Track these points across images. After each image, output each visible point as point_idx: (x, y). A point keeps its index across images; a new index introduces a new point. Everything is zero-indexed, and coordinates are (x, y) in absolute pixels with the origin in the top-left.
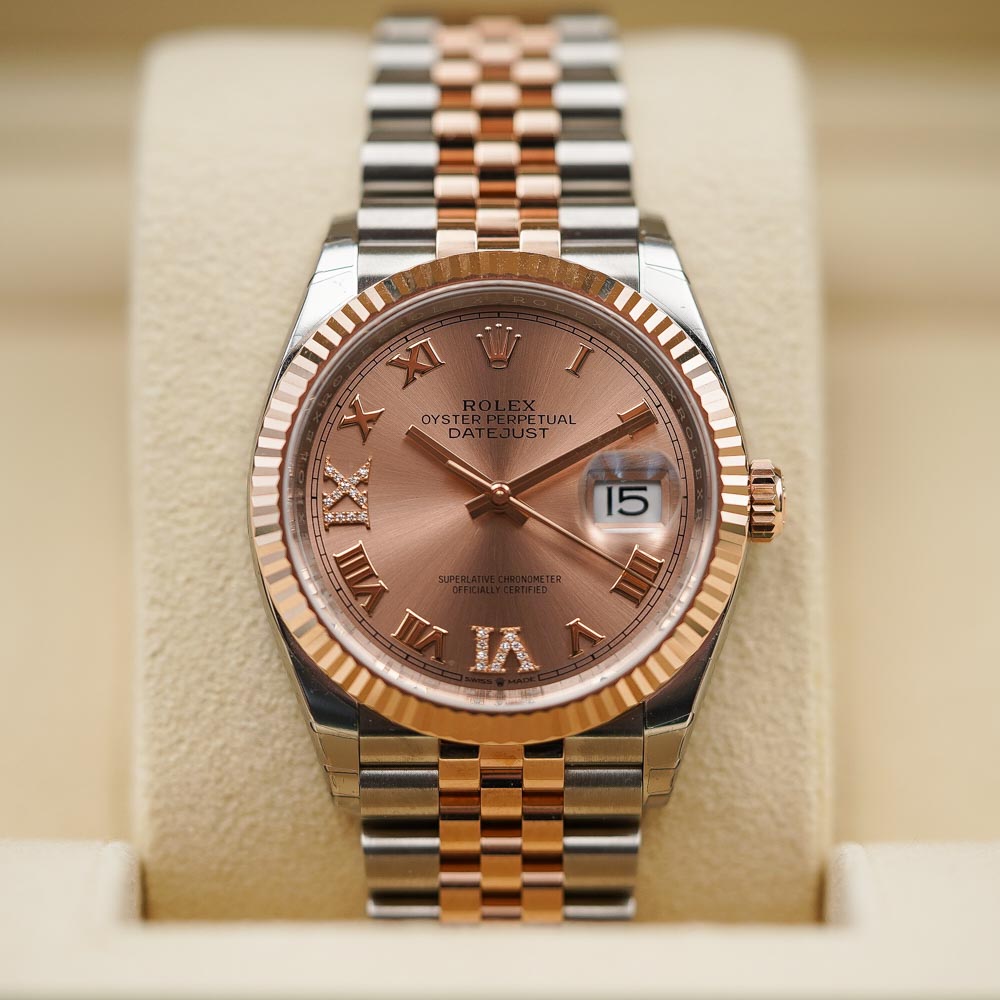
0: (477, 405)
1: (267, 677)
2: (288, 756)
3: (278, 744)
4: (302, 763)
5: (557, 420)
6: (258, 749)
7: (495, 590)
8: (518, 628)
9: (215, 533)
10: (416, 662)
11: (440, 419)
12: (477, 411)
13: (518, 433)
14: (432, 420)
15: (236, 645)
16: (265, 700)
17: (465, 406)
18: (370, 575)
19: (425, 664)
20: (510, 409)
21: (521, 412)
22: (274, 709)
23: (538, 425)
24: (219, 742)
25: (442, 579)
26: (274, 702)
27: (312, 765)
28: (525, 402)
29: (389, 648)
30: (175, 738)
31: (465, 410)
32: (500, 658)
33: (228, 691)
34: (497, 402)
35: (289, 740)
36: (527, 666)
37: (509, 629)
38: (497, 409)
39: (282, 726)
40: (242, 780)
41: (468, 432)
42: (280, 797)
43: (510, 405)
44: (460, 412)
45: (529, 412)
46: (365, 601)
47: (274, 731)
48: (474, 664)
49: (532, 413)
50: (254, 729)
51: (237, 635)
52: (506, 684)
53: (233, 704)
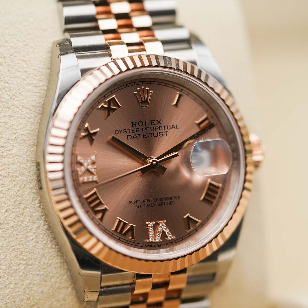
0: (137, 123)
1: (46, 251)
2: (58, 285)
3: (53, 280)
4: (64, 287)
5: (171, 127)
6: (45, 283)
7: (153, 205)
8: (165, 221)
9: (16, 189)
10: (124, 241)
11: (122, 131)
12: (138, 127)
13: (156, 135)
14: (119, 132)
15: (31, 238)
16: (46, 262)
17: (133, 125)
18: (100, 203)
19: (127, 241)
20: (151, 124)
21: (156, 125)
22: (51, 265)
23: (163, 131)
24: (28, 282)
25: (131, 203)
26: (50, 262)
27: (68, 288)
28: (157, 120)
29: (111, 235)
30: (8, 282)
31: (133, 126)
32: (159, 234)
33: (29, 259)
34: (146, 122)
35: (58, 278)
36: (170, 237)
37: (161, 222)
38: (146, 125)
39: (55, 272)
40: (38, 298)
41: (135, 136)
42: (55, 303)
43: (151, 123)
44: (131, 128)
45: (159, 125)
46: (99, 216)
47: (51, 274)
48: (148, 239)
49: (161, 125)
50: (43, 274)
51: (30, 234)
52: (161, 246)
53: (32, 264)
